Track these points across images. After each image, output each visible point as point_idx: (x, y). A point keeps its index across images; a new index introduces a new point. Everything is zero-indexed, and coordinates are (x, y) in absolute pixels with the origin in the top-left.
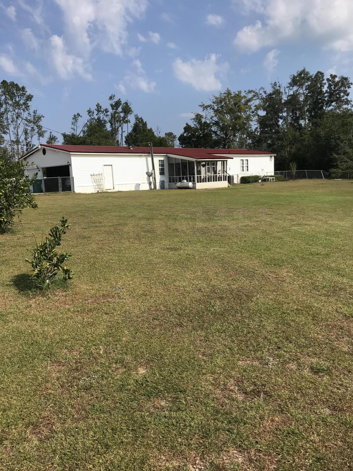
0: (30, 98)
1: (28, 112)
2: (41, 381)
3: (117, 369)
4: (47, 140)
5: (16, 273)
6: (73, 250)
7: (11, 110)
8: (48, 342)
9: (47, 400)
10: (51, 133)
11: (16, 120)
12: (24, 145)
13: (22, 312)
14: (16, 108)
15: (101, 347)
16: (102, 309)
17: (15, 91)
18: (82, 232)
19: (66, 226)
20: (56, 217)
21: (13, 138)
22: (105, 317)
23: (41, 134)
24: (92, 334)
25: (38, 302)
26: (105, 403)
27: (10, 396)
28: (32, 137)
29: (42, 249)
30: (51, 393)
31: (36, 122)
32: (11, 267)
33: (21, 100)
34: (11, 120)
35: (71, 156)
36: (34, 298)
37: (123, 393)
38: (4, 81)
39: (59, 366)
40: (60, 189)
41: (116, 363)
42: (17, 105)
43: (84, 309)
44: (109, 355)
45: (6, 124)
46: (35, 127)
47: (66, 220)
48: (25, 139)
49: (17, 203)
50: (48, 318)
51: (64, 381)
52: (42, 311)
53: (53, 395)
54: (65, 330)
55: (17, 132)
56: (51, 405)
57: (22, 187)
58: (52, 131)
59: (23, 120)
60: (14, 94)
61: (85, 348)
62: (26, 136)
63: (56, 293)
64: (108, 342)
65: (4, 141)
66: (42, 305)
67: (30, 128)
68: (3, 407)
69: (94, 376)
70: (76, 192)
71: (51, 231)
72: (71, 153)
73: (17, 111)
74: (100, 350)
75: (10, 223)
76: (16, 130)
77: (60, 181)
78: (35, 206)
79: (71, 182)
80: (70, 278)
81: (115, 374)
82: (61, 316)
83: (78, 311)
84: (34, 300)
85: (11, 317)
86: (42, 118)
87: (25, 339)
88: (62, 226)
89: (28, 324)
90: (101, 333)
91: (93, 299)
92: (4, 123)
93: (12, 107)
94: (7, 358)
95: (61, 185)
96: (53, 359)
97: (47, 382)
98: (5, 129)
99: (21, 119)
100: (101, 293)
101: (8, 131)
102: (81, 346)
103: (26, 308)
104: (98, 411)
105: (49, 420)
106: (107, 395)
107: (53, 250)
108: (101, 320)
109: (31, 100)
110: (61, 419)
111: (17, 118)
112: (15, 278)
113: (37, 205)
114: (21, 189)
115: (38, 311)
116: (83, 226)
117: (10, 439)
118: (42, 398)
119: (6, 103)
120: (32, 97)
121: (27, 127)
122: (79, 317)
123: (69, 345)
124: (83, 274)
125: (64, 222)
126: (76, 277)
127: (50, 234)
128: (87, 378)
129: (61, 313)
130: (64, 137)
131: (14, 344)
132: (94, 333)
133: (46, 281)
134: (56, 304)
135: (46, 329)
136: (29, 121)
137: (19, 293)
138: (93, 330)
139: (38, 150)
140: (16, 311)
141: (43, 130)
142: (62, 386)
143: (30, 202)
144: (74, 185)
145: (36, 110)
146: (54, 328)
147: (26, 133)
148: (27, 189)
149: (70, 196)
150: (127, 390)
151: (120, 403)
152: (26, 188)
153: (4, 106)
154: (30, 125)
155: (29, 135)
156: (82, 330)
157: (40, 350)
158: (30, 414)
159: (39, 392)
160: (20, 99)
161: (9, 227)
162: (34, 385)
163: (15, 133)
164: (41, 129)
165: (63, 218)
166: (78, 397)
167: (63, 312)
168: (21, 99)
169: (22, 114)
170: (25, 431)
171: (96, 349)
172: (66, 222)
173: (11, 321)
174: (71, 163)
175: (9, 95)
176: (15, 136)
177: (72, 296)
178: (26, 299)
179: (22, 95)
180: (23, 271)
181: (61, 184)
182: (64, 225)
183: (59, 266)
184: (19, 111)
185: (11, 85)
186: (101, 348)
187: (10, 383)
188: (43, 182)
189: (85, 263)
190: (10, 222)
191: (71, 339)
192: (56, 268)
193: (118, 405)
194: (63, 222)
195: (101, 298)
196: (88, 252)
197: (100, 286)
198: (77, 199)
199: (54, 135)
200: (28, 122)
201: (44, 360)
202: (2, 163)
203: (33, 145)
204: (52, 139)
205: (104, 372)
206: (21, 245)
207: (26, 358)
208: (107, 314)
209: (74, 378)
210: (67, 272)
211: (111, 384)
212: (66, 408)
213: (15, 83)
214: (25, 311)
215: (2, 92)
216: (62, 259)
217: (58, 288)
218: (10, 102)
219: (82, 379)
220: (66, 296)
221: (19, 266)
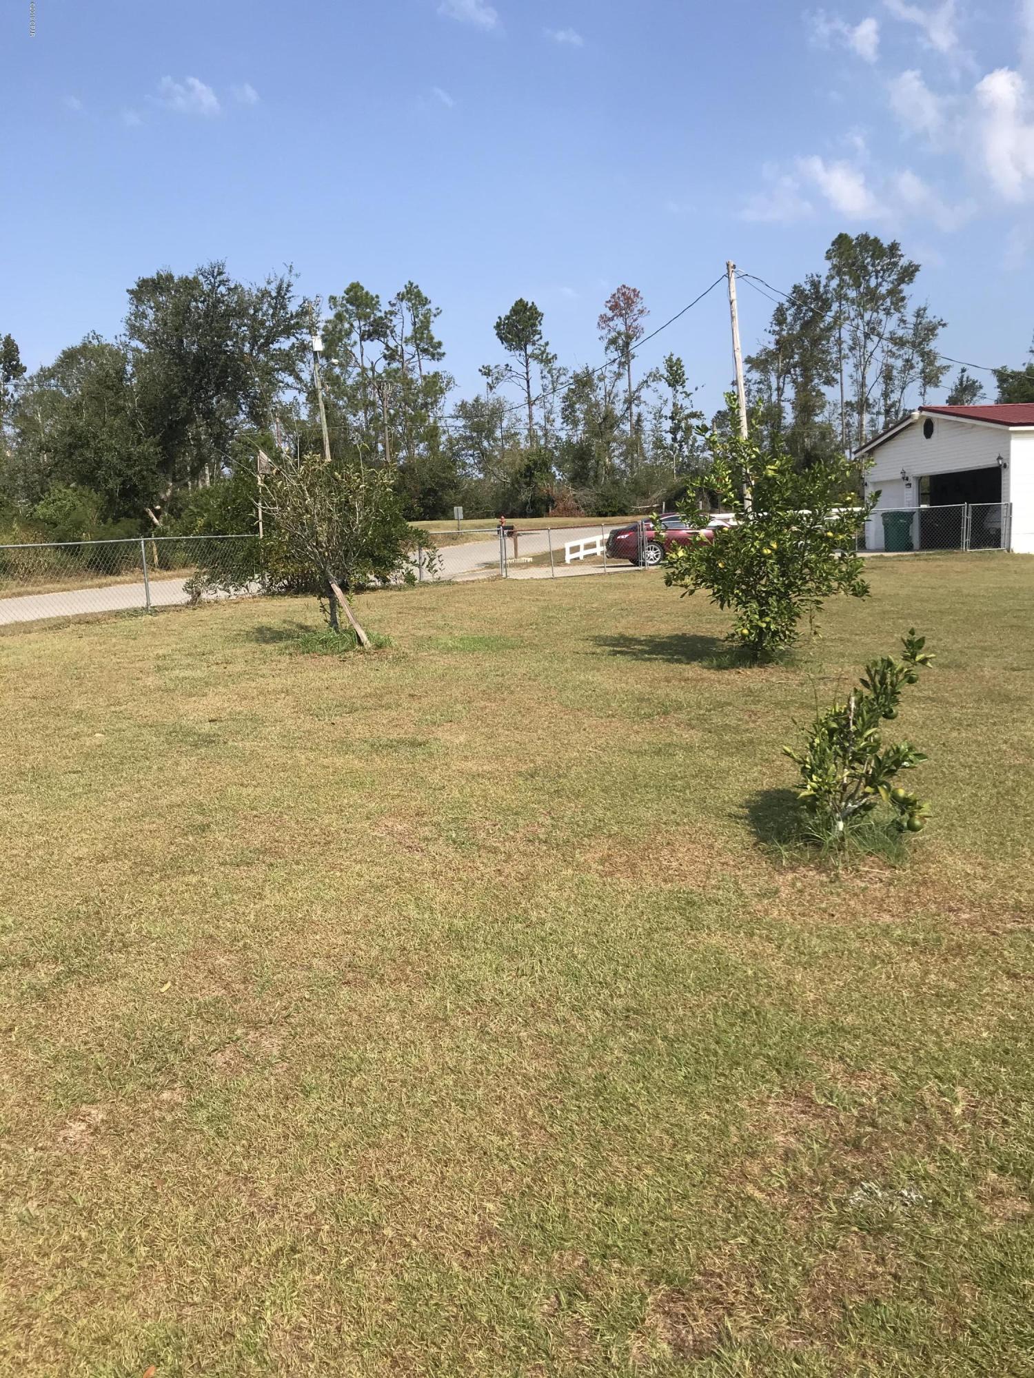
0: (909, 273)
1: (899, 315)
2: (735, 1144)
3: (997, 1194)
4: (950, 393)
5: (767, 784)
6: (955, 734)
7: (852, 314)
8: (794, 1021)
9: (735, 1216)
10: (963, 370)
11: (863, 343)
12: (878, 413)
13: (744, 906)
14: (865, 310)
15: (959, 1091)
16: (1001, 955)
17: (869, 259)
18: (1001, 679)
19: (918, 658)
20: (929, 626)
21: (851, 396)
22: (1005, 985)
23: (930, 379)
24: (939, 1036)
25: (799, 884)
26: (918, 1310)
27: (636, 1160)
28: (903, 388)
29: (838, 724)
30: (750, 1198)
31: (920, 343)
32: (756, 765)
33: (884, 283)
34: (851, 342)
35: (1013, 436)
36: (793, 869)
37: (995, 1296)
38: (841, 236)
39: (803, 1112)
40: (966, 539)
41: (1002, 1169)
42: (871, 298)
43: (938, 940)
44: (983, 1133)
45: (834, 356)
46: (917, 359)
47: (922, 640)
48: (882, 395)
49: (812, 580)
50: (815, 941)
51: (806, 1169)
52: (804, 915)
53: (757, 1205)
54: (856, 995)
55: (864, 378)
56: (740, 1240)
57: (830, 534)
58: (966, 367)
59: (884, 342)
60: (864, 268)
61: (904, 1078)
62: (887, 384)
63: (861, 868)
64: (989, 1080)
65: (823, 406)
66: (808, 898)
67: (899, 363)
68: (610, 1188)
69: (905, 1193)
70: (1016, 551)
71: (868, 671)
72: (1012, 428)
73: (867, 316)
74: (956, 1100)
75: (785, 636)
76: (859, 371)
77: (967, 517)
78: (861, 591)
79: (1003, 520)
80: (912, 828)
81: (987, 1210)
82: (858, 945)
83: (915, 943)
84: (790, 876)
85: (711, 913)
86: (940, 330)
87: (730, 992)
88: (906, 658)
89: (751, 946)
90: (971, 1041)
91: (976, 914)
92: (830, 353)
93: (855, 307)
94: (665, 1038)
95: (970, 529)
96: (793, 1083)
97: (753, 1154)
98: (832, 372)
99: (876, 339)
100: (1012, 897)
101: (837, 376)
102: (892, 1067)
103: (761, 896)
104: (886, 1331)
105: (720, 1287)
106: (934, 1281)
107: (869, 732)
108: (987, 994)
109: (911, 280)
110: (759, 1302)
111: (867, 336)
112: (759, 798)
113: (867, 587)
114: (828, 538)
115: (792, 914)
116: (1010, 659)
117: (597, 1302)
118: (723, 1203)
119: (841, 297)
120: (917, 268)
121: (891, 361)
122: (914, 963)
123: (855, 1051)
124: (964, 820)
125: (913, 646)
126: (941, 827)
127: (863, 681)
128: (884, 1188)
129: (859, 936)
130: (999, 380)
131: (693, 1001)
132: (947, 1034)
133: (835, 824)
134: (852, 903)
135: (798, 977)
136: (900, 342)
137: (755, 845)
138: (946, 1022)
139: (911, 424)
140: (730, 900)
141: (937, 364)
142: (793, 1187)
143: (850, 576)
144: (1010, 529)
145: (922, 307)
146: (822, 981)
147: (888, 377)
148: (842, 541)
149: (993, 564)
150: (1014, 1292)
151: (974, 1334)
152: (841, 537)
153: (835, 306)
154: (902, 352)
155: (896, 382)
156: (912, 1012)
157: (760, 1040)
158: (673, 1243)
159: (718, 1179)
160: (880, 280)
161: (781, 647)
162: (709, 1151)
163: (856, 381)
164: (931, 363)
165: (912, 632)
166: (834, 1248)
167: (866, 934)
168: (884, 280)
169: (883, 323)
170: (643, 1294)
171: (943, 1094)
172: (920, 648)
173: (709, 928)
174: (1008, 459)
175: (849, 273)
176: (855, 388)
177: (910, 886)
178: (770, 869)
179: (888, 269)
180: (787, 781)
181: (970, 526)
182: (914, 656)
183: (881, 784)
184: (875, 314)
185: (859, 244)
186: (960, 1095)
187: (649, 1118)
188: (916, 518)
189: (985, 784)
190: (787, 633)
191: (868, 1032)
192: (868, 789)
193: (964, 1338)
194: (910, 644)
195: (1006, 916)
196: (1004, 747)
197: (1013, 873)
198: (1016, 572)
199: (973, 377)
200: (895, 344)
201: (763, 1077)
202: (782, 465)
203: (905, 410)
204: (967, 388)
205: (945, 1191)
206: (802, 703)
207: (716, 1054)
208: (1015, 976)
209: (839, 1172)
210: (906, 805)
211: (960, 1243)
212: (784, 1271)
213: (872, 238)
214: (757, 906)
215: (834, 267)
216: (892, 764)
217: (870, 854)
218: (852, 294)
219: (862, 1186)
220: (890, 884)
221: (778, 763)
